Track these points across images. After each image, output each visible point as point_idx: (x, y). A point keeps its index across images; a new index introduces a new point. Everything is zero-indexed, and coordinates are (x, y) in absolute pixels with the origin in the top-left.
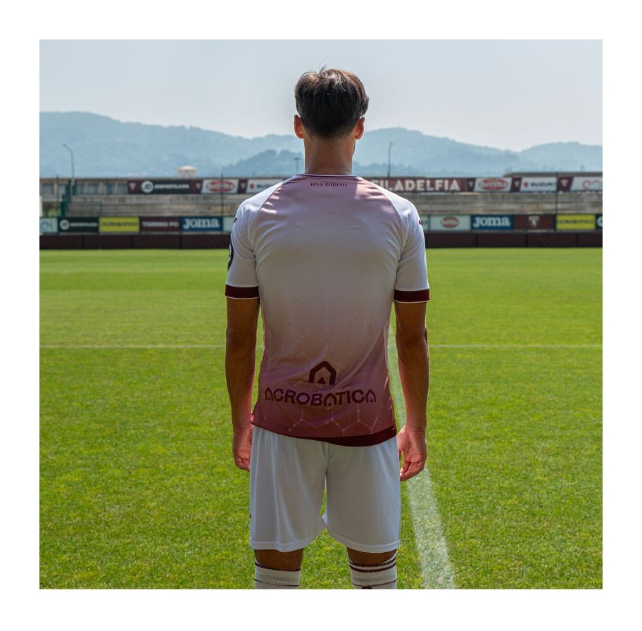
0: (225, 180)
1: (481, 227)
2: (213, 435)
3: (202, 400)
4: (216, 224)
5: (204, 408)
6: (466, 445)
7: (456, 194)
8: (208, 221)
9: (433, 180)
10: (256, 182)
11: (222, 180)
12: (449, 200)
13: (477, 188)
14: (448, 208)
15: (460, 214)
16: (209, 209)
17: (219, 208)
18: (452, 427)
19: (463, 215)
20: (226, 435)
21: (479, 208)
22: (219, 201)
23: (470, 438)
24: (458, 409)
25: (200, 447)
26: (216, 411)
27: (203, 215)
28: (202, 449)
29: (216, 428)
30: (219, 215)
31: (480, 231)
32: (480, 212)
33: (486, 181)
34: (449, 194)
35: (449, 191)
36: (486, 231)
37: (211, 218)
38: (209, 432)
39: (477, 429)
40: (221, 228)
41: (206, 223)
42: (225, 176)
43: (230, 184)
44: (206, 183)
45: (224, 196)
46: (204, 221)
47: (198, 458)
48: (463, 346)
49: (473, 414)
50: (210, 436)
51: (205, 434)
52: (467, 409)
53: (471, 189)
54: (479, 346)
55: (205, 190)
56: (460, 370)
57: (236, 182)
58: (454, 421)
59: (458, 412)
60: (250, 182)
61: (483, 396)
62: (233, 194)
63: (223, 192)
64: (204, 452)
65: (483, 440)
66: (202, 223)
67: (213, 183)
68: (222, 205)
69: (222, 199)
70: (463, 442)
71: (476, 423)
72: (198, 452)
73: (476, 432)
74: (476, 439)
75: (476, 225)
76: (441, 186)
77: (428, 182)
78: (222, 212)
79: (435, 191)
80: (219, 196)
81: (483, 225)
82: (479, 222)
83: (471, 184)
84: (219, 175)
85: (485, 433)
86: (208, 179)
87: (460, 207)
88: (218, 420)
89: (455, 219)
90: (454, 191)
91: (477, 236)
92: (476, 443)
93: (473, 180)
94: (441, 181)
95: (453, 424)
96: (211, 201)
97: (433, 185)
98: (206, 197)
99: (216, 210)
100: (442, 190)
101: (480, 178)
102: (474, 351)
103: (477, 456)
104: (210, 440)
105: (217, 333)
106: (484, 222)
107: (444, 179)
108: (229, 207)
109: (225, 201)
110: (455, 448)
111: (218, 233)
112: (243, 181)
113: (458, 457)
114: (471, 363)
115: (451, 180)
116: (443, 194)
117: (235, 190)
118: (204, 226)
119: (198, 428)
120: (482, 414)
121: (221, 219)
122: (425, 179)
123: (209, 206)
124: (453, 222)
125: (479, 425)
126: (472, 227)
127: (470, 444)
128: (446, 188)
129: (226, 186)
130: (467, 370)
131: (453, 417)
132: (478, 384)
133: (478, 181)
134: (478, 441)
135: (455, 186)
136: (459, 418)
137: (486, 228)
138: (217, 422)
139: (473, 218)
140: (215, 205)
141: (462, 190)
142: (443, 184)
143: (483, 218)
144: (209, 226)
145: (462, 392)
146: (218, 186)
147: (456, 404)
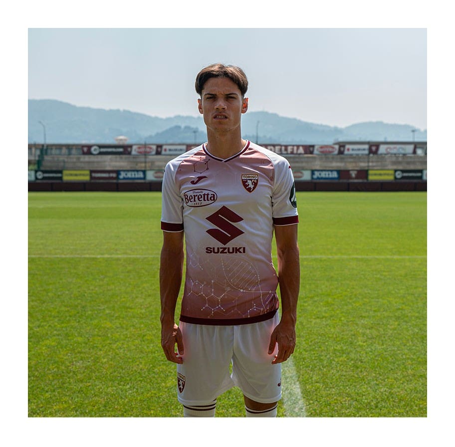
0: (147, 146)
1: (318, 178)
2: (143, 315)
3: (135, 291)
4: (141, 175)
5: (137, 297)
6: (311, 322)
7: (301, 156)
8: (136, 173)
9: (286, 147)
10: (168, 147)
11: (145, 146)
12: (297, 160)
13: (316, 152)
14: (297, 165)
15: (304, 169)
16: (137, 165)
17: (143, 165)
18: (302, 310)
19: (306, 170)
20: (152, 315)
21: (317, 165)
22: (143, 160)
23: (314, 317)
24: (306, 298)
25: (135, 323)
26: (145, 299)
27: (133, 169)
28: (136, 324)
29: (145, 310)
30: (143, 169)
31: (318, 181)
32: (318, 168)
33: (322, 147)
34: (297, 156)
35: (297, 154)
36: (322, 181)
37: (138, 171)
38: (141, 313)
39: (319, 312)
40: (144, 178)
41: (135, 175)
42: (147, 143)
43: (151, 148)
44: (134, 147)
45: (147, 156)
46: (133, 173)
47: (134, 330)
48: (308, 257)
49: (316, 301)
50: (142, 316)
51: (138, 314)
52: (312, 298)
53: (312, 153)
54: (318, 256)
55: (134, 152)
56: (306, 273)
57: (154, 147)
58: (303, 306)
59: (305, 300)
60: (164, 147)
61: (322, 290)
62: (153, 155)
63: (146, 154)
64: (138, 326)
65: (323, 318)
66: (132, 175)
67: (139, 148)
68: (145, 162)
69: (146, 158)
70: (309, 320)
71: (317, 307)
72: (134, 326)
73: (318, 313)
74: (318, 318)
75: (315, 177)
76: (292, 150)
77: (283, 148)
78: (145, 167)
79: (287, 154)
80: (144, 156)
81: (319, 176)
82: (317, 174)
83: (311, 149)
84: (143, 142)
85: (324, 314)
86: (135, 145)
87: (304, 165)
88: (146, 305)
89: (301, 173)
90: (300, 154)
91: (315, 184)
92: (318, 321)
93: (313, 146)
94: (291, 147)
95: (302, 308)
96: (138, 160)
97: (286, 150)
98: (135, 157)
99: (142, 166)
100: (292, 153)
101: (318, 145)
102: (315, 260)
103: (319, 329)
104: (141, 318)
105: (143, 247)
106: (320, 174)
107: (293, 146)
108: (150, 164)
109: (147, 160)
110: (304, 324)
111: (142, 181)
112: (159, 146)
113: (306, 329)
114: (313, 268)
115: (298, 146)
116: (292, 156)
117: (154, 152)
118: (133, 176)
119: (133, 310)
120: (322, 302)
121: (144, 172)
122: (281, 146)
123: (137, 163)
124: (299, 174)
125: (319, 309)
126: (312, 178)
127: (314, 321)
128: (295, 151)
129: (148, 150)
130: (311, 272)
131: (302, 304)
132: (318, 282)
133: (316, 148)
134: (319, 319)
135: (301, 150)
136: (306, 304)
137: (322, 178)
138: (145, 306)
139: (313, 172)
140: (141, 162)
141: (306, 153)
142: (293, 149)
143: (320, 172)
144: (137, 176)
145: (307, 287)
146: (142, 150)
147: (304, 295)
